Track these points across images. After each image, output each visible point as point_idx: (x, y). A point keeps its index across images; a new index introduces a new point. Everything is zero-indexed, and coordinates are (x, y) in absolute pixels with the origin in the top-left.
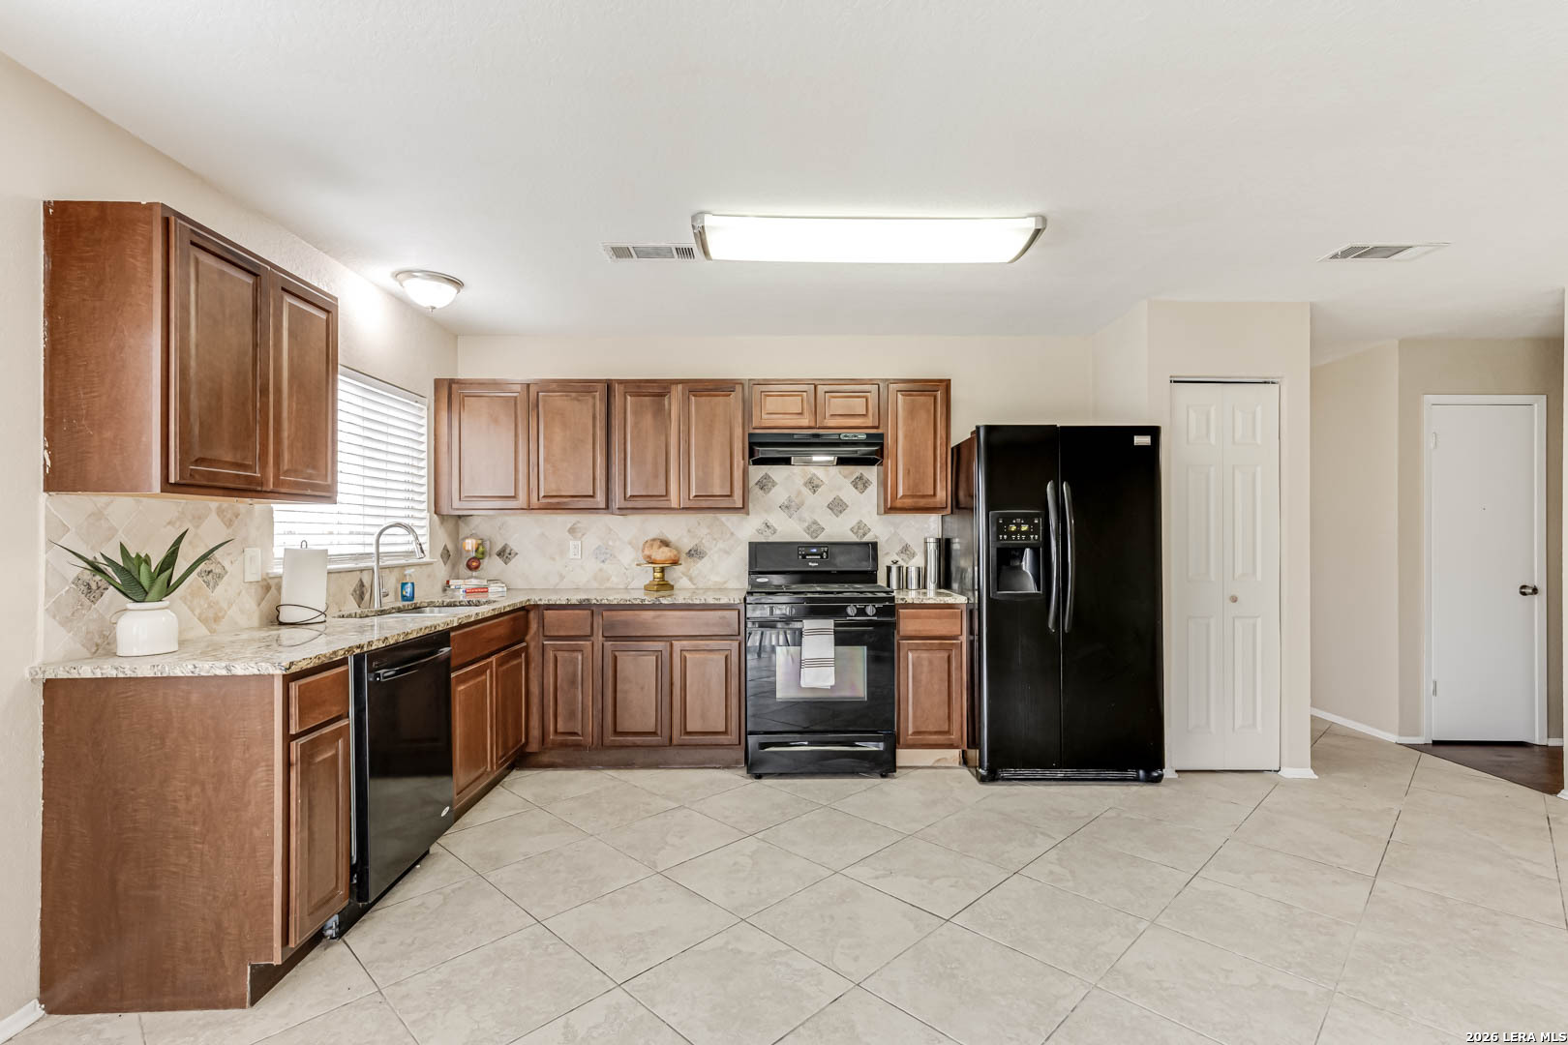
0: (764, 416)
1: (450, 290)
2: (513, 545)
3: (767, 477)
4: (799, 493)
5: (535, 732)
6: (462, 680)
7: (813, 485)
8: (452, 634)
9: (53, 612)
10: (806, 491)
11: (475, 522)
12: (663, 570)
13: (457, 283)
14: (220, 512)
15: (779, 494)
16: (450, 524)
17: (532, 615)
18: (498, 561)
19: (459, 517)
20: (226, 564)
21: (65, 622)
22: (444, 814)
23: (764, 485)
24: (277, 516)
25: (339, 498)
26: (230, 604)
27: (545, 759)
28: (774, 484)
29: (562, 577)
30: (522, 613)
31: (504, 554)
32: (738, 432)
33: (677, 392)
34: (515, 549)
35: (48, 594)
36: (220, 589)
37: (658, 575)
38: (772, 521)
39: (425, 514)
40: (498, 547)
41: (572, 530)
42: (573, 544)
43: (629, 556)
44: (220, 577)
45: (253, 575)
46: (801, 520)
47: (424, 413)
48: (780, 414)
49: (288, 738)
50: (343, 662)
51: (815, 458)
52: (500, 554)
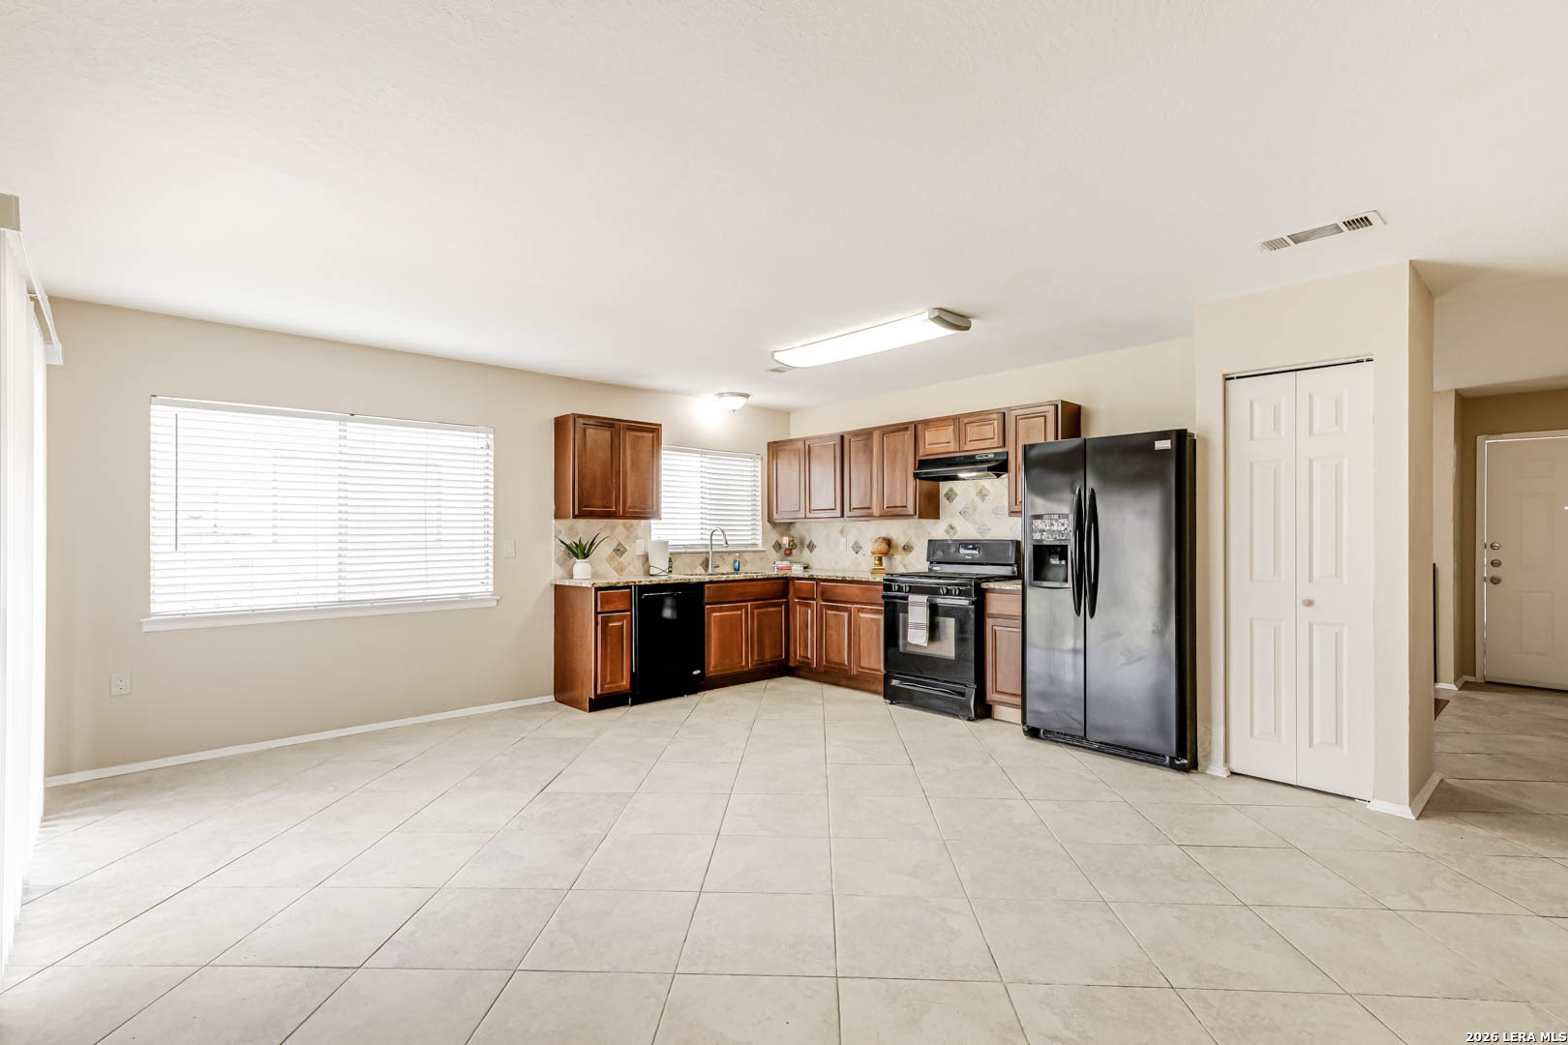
0: (927, 447)
1: (743, 400)
2: (814, 541)
3: (951, 490)
4: (973, 501)
5: (792, 655)
6: (714, 610)
7: (982, 494)
8: (706, 586)
9: (557, 561)
10: (978, 500)
11: (798, 526)
12: (880, 559)
13: (747, 396)
14: (624, 525)
15: (959, 503)
16: (783, 528)
17: (791, 583)
18: (806, 550)
19: (791, 523)
20: (627, 548)
21: (560, 566)
22: (695, 673)
23: (950, 496)
24: (653, 527)
25: (663, 516)
26: (629, 564)
27: (802, 673)
28: (956, 495)
29: (837, 563)
30: (782, 581)
31: (811, 547)
32: (911, 459)
33: (876, 436)
34: (815, 544)
35: (555, 555)
36: (623, 557)
37: (877, 562)
38: (955, 525)
39: (760, 523)
40: (807, 543)
41: (842, 532)
42: (843, 540)
43: (869, 547)
44: (624, 552)
45: (640, 552)
46: (974, 522)
47: (759, 464)
48: (939, 443)
49: (597, 613)
50: (630, 587)
51: (961, 475)
52: (808, 547)
